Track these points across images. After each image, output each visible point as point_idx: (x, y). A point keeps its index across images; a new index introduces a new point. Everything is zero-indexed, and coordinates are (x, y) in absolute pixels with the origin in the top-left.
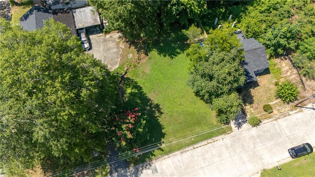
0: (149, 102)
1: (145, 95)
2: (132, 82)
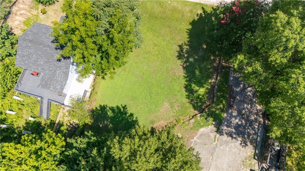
0: (187, 65)
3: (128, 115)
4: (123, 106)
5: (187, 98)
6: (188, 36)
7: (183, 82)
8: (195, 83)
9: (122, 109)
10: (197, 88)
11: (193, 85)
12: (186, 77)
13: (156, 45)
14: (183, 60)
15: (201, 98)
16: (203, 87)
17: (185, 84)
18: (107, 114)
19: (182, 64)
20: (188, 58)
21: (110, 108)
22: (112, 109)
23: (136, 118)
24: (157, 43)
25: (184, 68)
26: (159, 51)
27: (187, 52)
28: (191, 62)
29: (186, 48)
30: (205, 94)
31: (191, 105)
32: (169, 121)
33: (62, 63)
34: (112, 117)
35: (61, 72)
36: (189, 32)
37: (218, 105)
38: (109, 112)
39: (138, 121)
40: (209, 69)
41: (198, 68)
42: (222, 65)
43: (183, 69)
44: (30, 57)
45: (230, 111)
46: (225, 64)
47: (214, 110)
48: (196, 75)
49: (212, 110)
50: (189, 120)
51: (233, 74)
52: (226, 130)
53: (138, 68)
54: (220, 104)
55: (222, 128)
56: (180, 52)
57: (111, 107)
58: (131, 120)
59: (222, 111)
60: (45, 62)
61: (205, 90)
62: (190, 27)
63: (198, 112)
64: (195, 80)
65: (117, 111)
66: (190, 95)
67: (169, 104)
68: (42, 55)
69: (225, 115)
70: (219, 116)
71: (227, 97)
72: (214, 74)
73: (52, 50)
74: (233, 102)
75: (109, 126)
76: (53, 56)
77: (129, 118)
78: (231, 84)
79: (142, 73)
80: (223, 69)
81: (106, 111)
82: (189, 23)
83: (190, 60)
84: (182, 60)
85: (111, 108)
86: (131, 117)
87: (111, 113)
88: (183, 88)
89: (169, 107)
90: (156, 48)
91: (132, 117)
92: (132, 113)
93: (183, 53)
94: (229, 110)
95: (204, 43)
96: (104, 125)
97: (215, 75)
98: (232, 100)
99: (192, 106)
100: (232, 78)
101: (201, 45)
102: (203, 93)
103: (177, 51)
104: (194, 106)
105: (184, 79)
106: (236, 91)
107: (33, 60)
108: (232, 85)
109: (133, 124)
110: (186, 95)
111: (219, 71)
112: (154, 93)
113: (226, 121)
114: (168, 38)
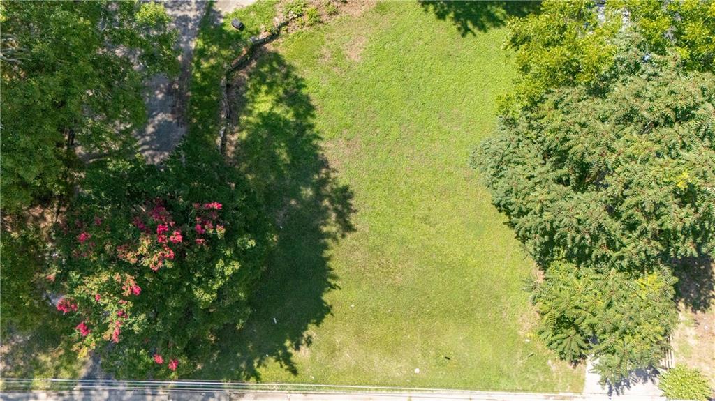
0: (318, 173)
1: (314, 142)
2: (287, 76)
3: (451, 15)
4: (469, 35)
5: (302, 79)
6: (330, 264)
7: (320, 123)
8: (286, 122)
9: (470, 26)
10: (278, 111)
11: (290, 117)
12: (315, 136)
15: (262, 85)
16: (260, 115)
17: (313, 116)
21: (503, 24)
22: (496, 22)
23: (426, 11)
24: (424, 226)
28: (307, 184)
30: (253, 97)
31: (288, 63)
32: (338, 17)
37: (212, 67)
38: (502, 14)
39: (420, 4)
41: (283, 168)
43: (326, 161)
47: (224, 52)
48: (286, 148)
52: (190, 10)
54: (209, 70)
55: (198, 12)
59: (201, 53)
61: (255, 108)
63: (265, 48)
64: (288, 131)
65: (482, 20)
66: (294, 88)
67: (347, 59)
69: (193, 45)
70: (210, 39)
71: (190, 91)
72: (233, 155)
74: (172, 82)
77: (446, 8)
78: (180, 129)
83: (309, 190)
85: (499, 23)
86: (441, 11)
87: (496, 12)
89: (347, 52)
91: (437, 11)
92: (441, 21)
93: (336, 210)
94: (184, 59)
97: (229, 155)
98: (177, 87)
99: (284, 61)
102: (259, 100)
104: (281, 62)
105: (318, 132)
106: (165, 113)
108: (178, 126)
113: (189, 30)
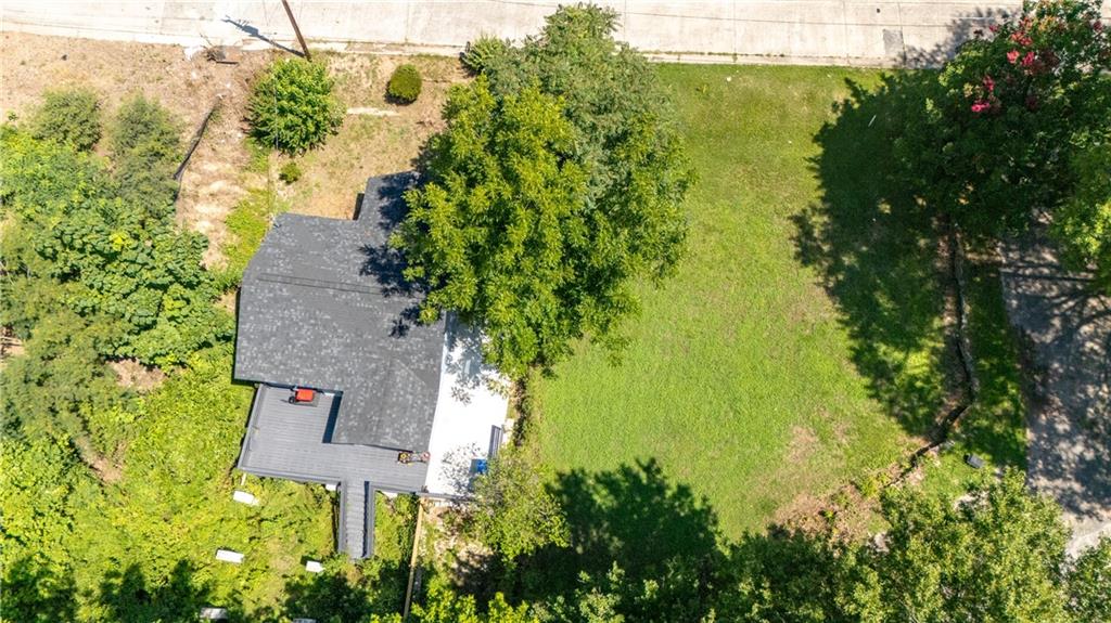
0: (838, 281)
3: (669, 493)
4: (645, 462)
5: (871, 397)
6: (817, 182)
7: (842, 341)
8: (884, 340)
9: (643, 476)
10: (898, 355)
11: (883, 348)
12: (846, 323)
13: (709, 230)
14: (821, 265)
15: (922, 389)
16: (919, 348)
17: (852, 349)
18: (593, 502)
19: (821, 279)
20: (835, 255)
21: (596, 478)
22: (607, 481)
23: (705, 500)
24: (711, 223)
25: (831, 293)
26: (724, 248)
27: (828, 236)
28: (850, 269)
29: (819, 221)
30: (932, 372)
31: (893, 420)
32: (830, 492)
33: (414, 340)
34: (612, 509)
35: (409, 375)
36: (817, 166)
37: (996, 403)
38: (598, 493)
39: (714, 511)
40: (922, 281)
41: (882, 285)
42: (967, 261)
43: (829, 296)
44: (291, 335)
45: (1043, 417)
46: (977, 258)
47: (985, 423)
48: (881, 309)
49: (975, 424)
50: (902, 475)
51: (1013, 285)
52: (1046, 488)
53: (663, 317)
54: (1001, 398)
55: (1034, 485)
56: (803, 239)
57: (600, 474)
58: (687, 510)
59: (1015, 421)
60: (346, 345)
61: (928, 358)
62: (818, 150)
63: (927, 440)
64: (881, 330)
65: (627, 484)
66: (881, 385)
67: (811, 430)
68: (334, 324)
69: (1029, 435)
70: (1007, 443)
71: (1019, 370)
72: (945, 298)
73: (370, 300)
74: (1044, 383)
75: (608, 545)
76: (376, 319)
77: (677, 504)
78: (1018, 322)
79: (684, 333)
80: (976, 275)
81: (587, 492)
82: (811, 137)
83: (846, 263)
84: (817, 266)
85: (603, 478)
86: (683, 499)
87: (605, 497)
88: (845, 362)
89: (811, 440)
90: (712, 238)
91: (689, 499)
92: (684, 483)
93: (815, 240)
94: (1038, 416)
95: (881, 196)
96: (589, 544)
97: (950, 298)
98: (1036, 377)
99: (899, 422)
100: (1014, 302)
101: (873, 204)
102: (925, 368)
103: (791, 238)
104: (903, 420)
105: (843, 329)
106: (1042, 343)
107: (303, 345)
108: (1022, 327)
109: (699, 525)
110: (867, 387)
111: (962, 283)
112: (746, 398)
113: (1040, 458)
114: (748, 200)
